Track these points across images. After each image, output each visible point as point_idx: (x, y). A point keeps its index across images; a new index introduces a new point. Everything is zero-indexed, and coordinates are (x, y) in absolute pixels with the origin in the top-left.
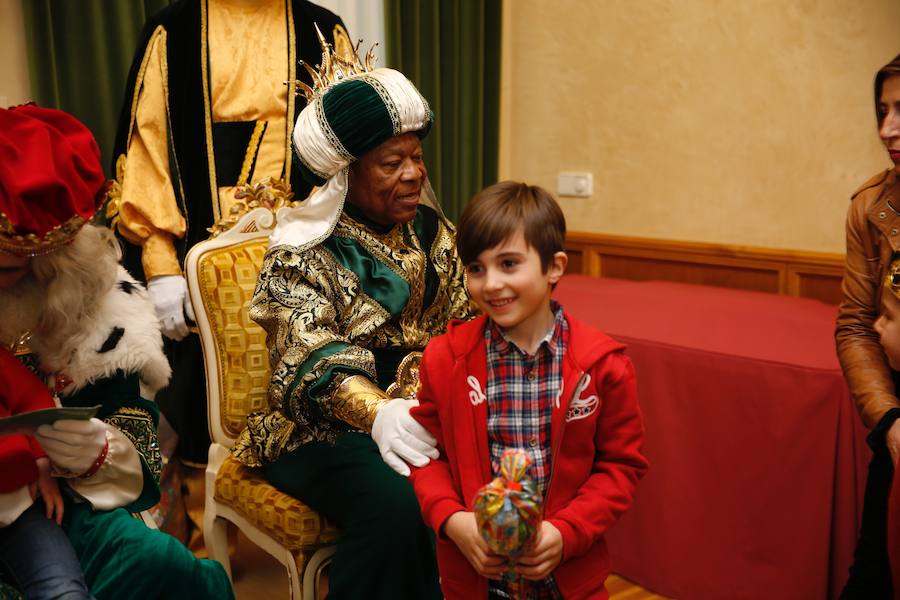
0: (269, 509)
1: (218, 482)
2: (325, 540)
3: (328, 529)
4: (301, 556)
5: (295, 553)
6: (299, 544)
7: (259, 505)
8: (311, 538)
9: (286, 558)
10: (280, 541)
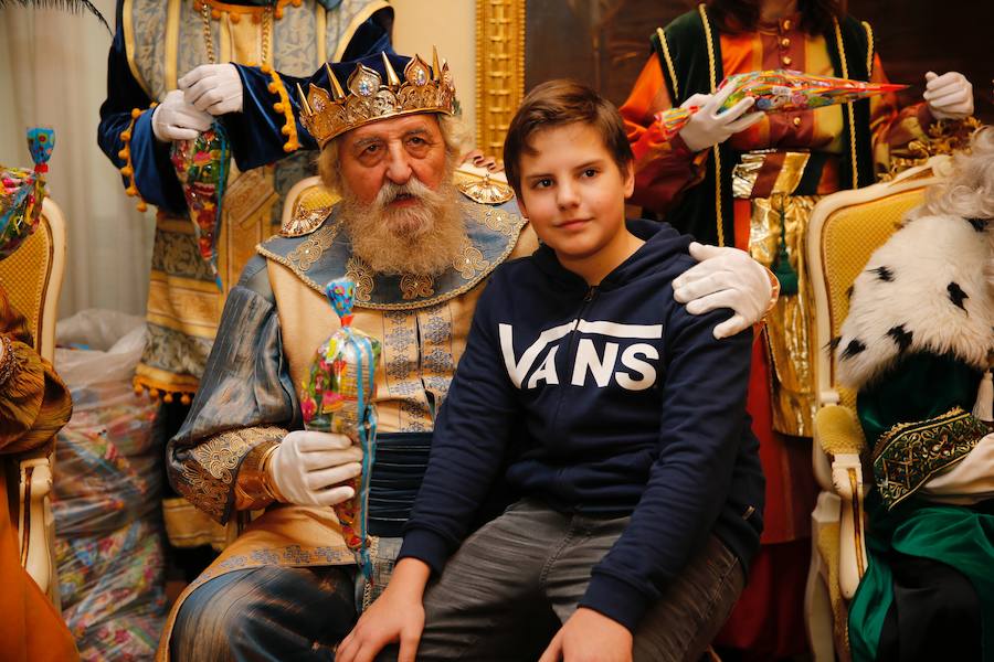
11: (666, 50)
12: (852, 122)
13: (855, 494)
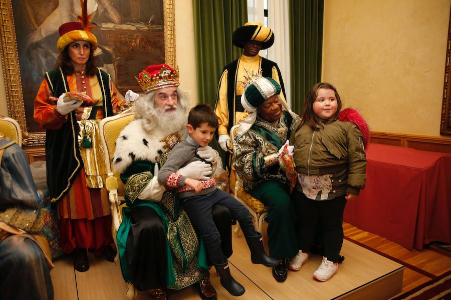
0: (250, 200)
1: (238, 192)
2: (265, 210)
3: (267, 207)
4: (258, 214)
5: (257, 213)
6: (258, 211)
7: (247, 199)
8: (262, 209)
9: (255, 215)
10: (253, 209)
11: (49, 78)
12: (105, 99)
13: (116, 202)
